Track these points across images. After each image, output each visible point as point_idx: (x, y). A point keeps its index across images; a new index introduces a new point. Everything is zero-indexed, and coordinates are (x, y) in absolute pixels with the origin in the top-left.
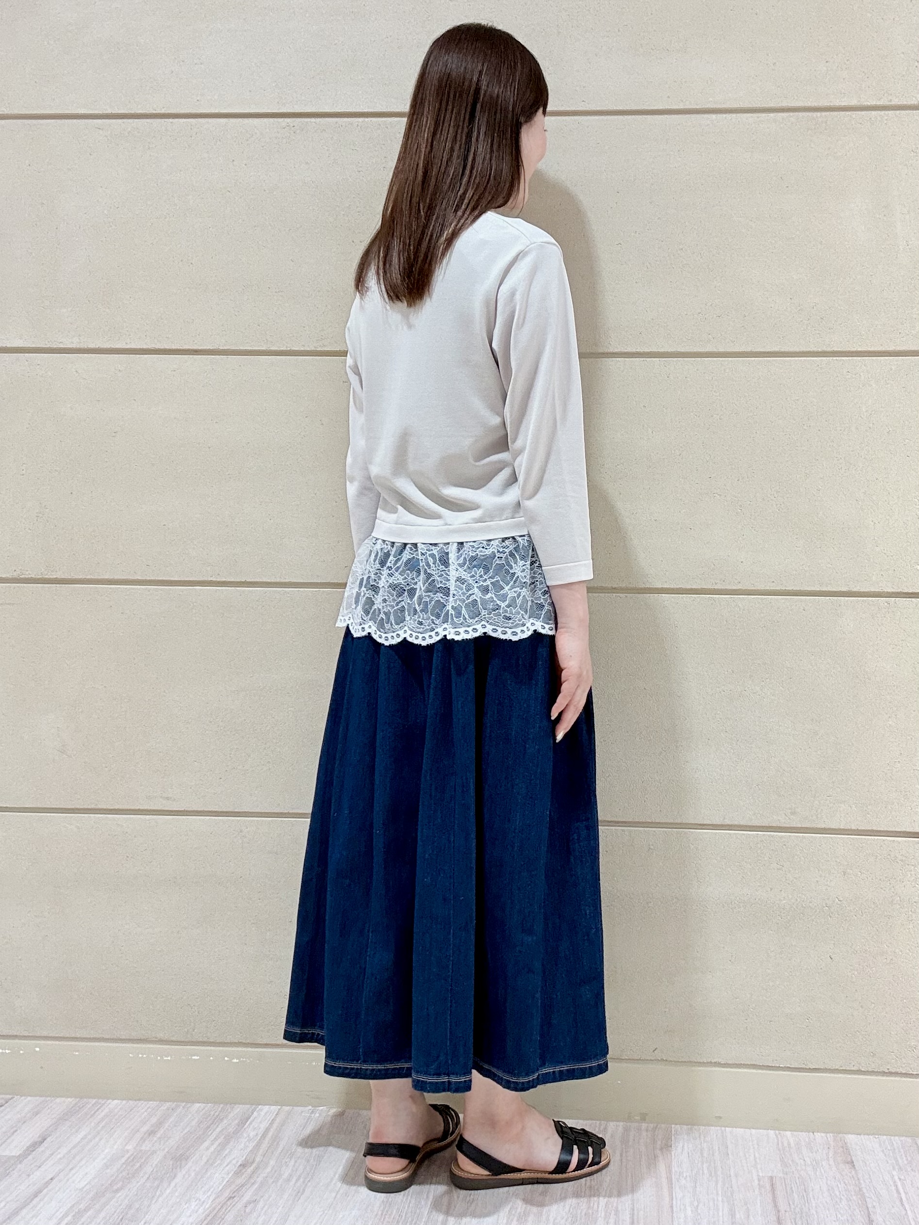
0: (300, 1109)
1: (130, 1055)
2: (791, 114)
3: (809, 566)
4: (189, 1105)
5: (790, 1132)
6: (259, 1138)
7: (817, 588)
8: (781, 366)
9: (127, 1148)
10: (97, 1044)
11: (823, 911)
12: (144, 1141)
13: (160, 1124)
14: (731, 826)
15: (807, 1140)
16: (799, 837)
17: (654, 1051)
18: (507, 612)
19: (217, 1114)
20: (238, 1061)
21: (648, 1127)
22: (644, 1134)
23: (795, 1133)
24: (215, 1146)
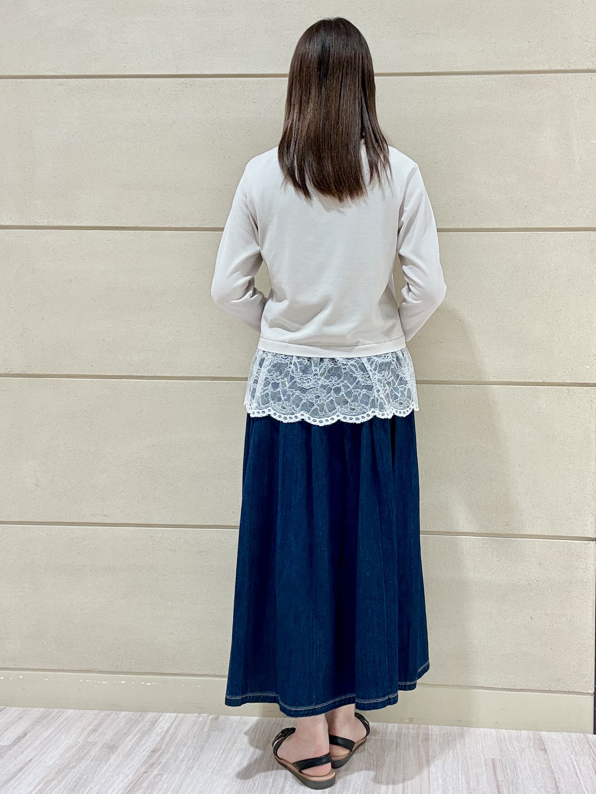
0: (190, 715)
1: (81, 680)
2: (506, 75)
3: (517, 366)
4: (119, 712)
5: (505, 730)
6: (164, 734)
7: (523, 380)
8: (499, 238)
9: (78, 740)
10: (59, 673)
11: (526, 588)
12: (90, 736)
13: (100, 724)
15: (516, 736)
16: (511, 540)
18: (352, 406)
19: (137, 718)
20: (150, 684)
21: (414, 726)
22: (411, 731)
23: (508, 731)
24: (135, 739)
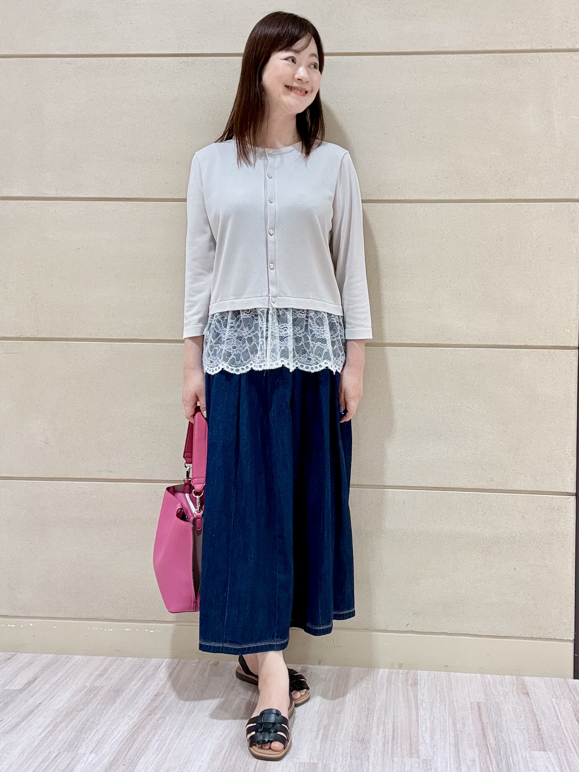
0: (191, 661)
1: (88, 628)
2: (491, 55)
3: (501, 330)
4: (124, 658)
5: (490, 675)
6: (166, 679)
7: (506, 343)
9: (85, 684)
10: (68, 621)
11: (510, 540)
12: (97, 680)
13: (106, 670)
14: (454, 488)
15: (500, 680)
16: (495, 495)
17: (407, 626)
19: (141, 663)
20: (153, 631)
21: (403, 671)
22: (401, 676)
23: (493, 676)
24: (139, 683)
